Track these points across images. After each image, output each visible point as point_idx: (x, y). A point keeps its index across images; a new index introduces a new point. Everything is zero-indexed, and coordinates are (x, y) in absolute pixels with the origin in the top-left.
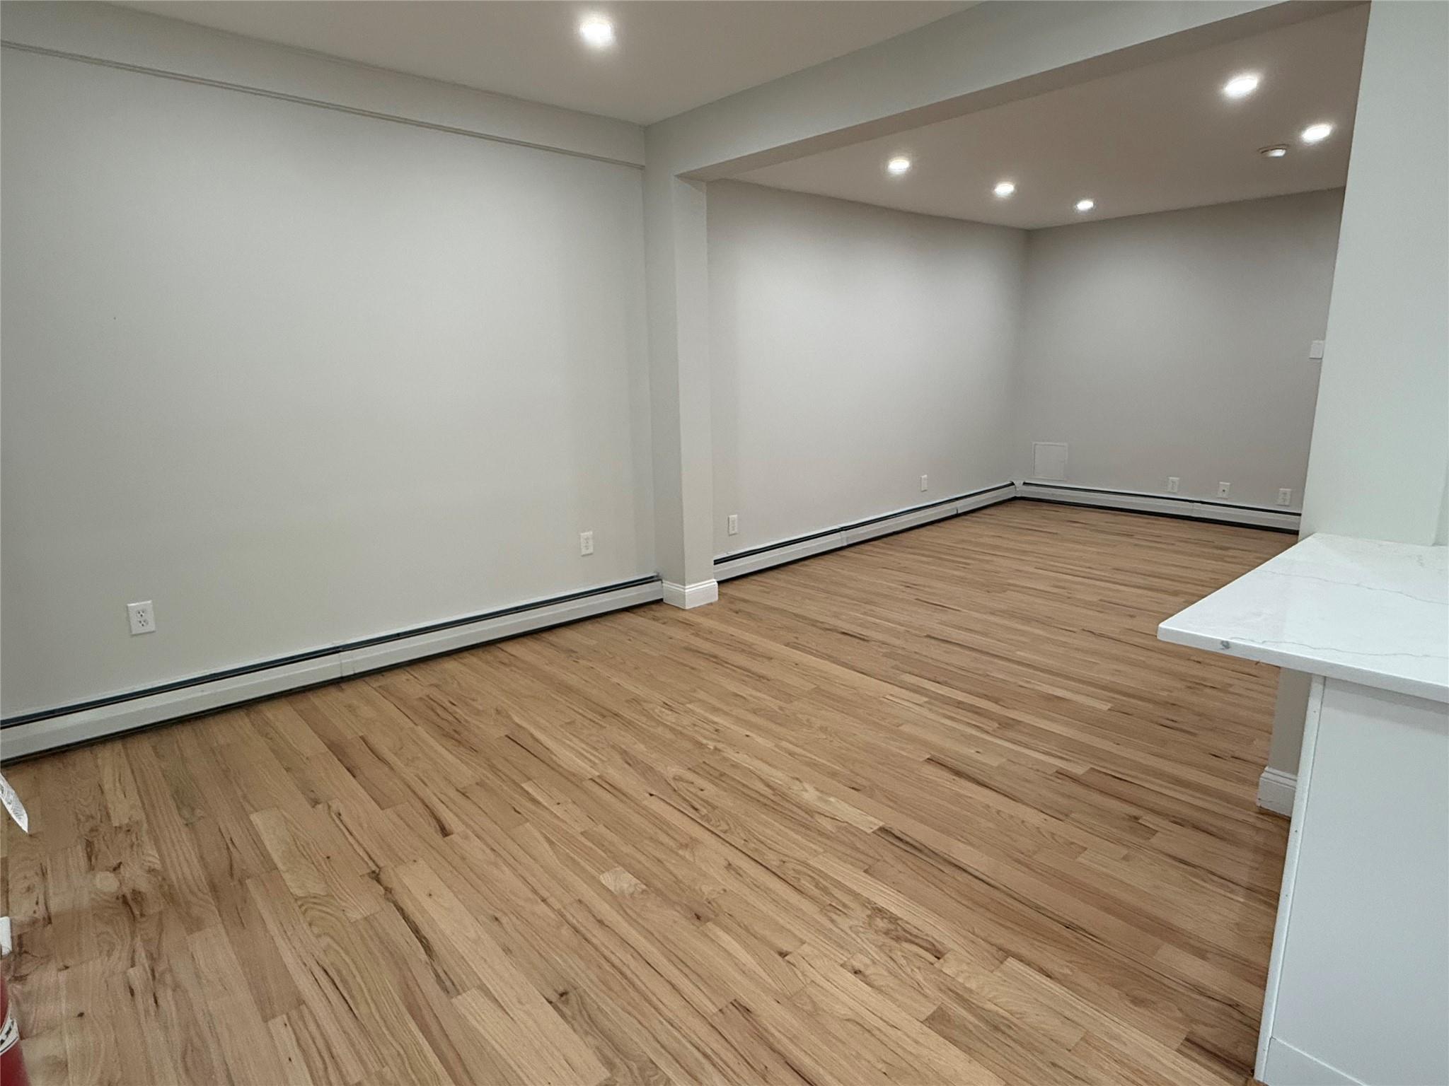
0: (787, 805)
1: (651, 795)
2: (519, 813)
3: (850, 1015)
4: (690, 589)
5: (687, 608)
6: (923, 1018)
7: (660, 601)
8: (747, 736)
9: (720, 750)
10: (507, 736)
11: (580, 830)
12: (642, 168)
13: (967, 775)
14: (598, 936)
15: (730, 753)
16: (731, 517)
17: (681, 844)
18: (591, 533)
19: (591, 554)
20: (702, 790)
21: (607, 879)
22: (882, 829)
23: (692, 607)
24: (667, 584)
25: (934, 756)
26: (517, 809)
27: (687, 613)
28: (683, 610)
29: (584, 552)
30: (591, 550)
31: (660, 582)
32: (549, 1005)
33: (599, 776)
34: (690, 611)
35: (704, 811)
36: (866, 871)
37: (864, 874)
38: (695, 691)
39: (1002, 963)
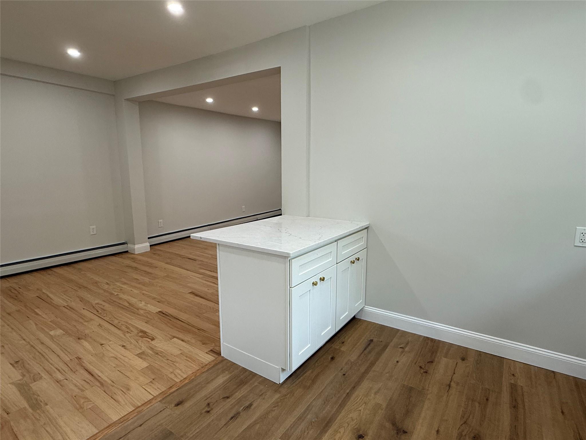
0: (133, 308)
1: (84, 309)
2: (29, 318)
3: (113, 355)
4: (136, 246)
5: (136, 253)
6: (136, 354)
7: (127, 252)
8: (131, 290)
9: (118, 295)
10: (37, 296)
11: (50, 320)
12: (114, 95)
13: (199, 296)
14: (39, 347)
15: (122, 296)
16: (160, 221)
17: (86, 321)
18: (95, 226)
19: (95, 234)
20: (104, 306)
21: (52, 333)
22: (160, 312)
23: (137, 253)
24: (129, 245)
25: (192, 291)
26: (28, 317)
27: (135, 255)
28: (135, 254)
29: (92, 233)
30: (95, 233)
31: (127, 244)
32: (11, 365)
33: (67, 306)
34: (137, 254)
35: (100, 311)
36: (146, 323)
37: (145, 323)
38: (121, 278)
39: (171, 339)
